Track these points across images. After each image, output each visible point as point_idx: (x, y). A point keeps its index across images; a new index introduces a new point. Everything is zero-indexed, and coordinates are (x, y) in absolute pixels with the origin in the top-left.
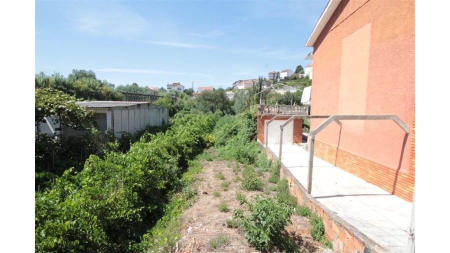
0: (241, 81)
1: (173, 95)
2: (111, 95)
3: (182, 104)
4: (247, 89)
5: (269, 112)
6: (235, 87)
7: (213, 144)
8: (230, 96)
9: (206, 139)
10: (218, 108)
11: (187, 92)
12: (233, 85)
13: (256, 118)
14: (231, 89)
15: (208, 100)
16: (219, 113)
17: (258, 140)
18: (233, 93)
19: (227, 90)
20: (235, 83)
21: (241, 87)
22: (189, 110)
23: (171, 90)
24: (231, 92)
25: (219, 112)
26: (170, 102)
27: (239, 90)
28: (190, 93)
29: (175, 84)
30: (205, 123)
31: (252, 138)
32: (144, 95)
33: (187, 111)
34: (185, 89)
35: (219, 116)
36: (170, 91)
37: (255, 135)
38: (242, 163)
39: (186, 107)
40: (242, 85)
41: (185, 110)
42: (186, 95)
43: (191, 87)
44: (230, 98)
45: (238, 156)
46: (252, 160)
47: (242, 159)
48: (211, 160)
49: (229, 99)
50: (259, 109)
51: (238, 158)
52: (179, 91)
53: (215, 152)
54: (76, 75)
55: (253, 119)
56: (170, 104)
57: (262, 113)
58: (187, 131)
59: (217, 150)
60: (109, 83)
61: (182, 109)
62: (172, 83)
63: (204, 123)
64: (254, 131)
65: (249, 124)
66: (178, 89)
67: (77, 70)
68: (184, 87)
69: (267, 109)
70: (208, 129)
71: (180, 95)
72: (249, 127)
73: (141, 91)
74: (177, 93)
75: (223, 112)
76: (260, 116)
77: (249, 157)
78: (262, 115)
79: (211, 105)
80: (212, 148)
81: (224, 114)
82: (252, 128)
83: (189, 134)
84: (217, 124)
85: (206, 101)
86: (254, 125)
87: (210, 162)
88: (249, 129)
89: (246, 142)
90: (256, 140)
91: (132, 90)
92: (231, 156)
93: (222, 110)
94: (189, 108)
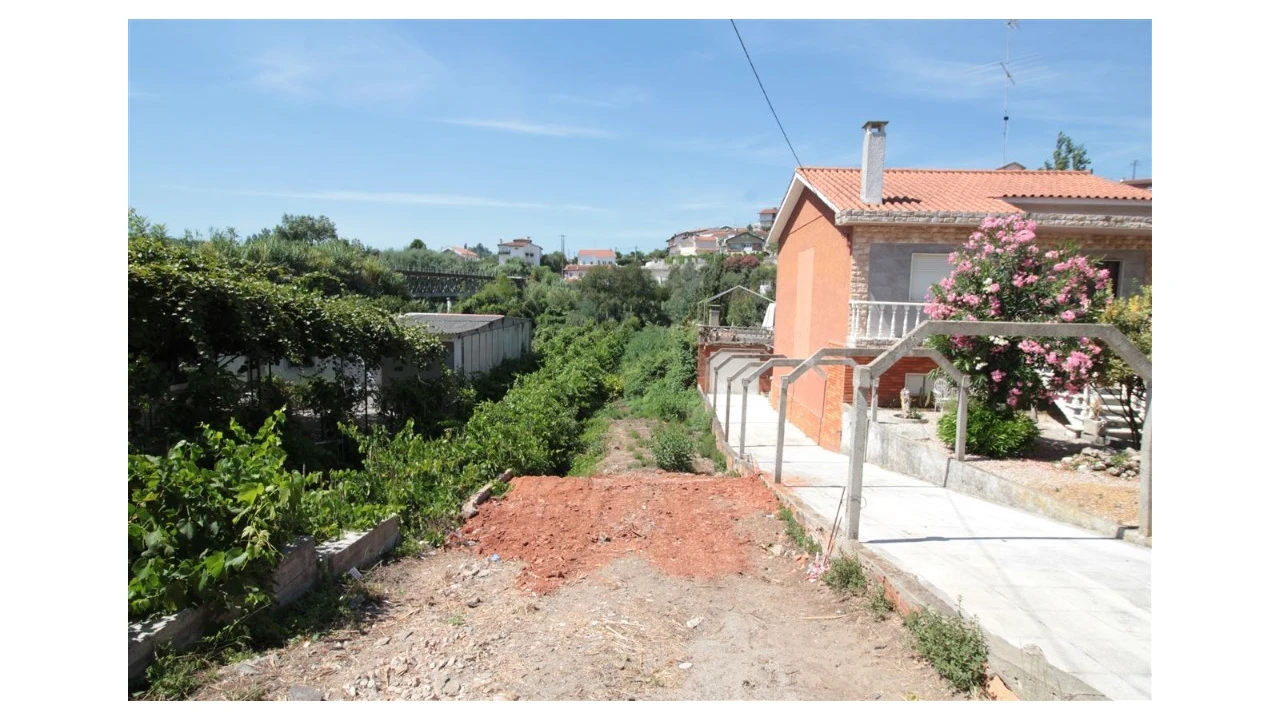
0: (687, 235)
1: (514, 272)
2: (383, 281)
3: (542, 300)
4: (704, 257)
5: (718, 338)
6: (672, 251)
7: (621, 393)
8: (659, 273)
9: (607, 385)
10: (628, 310)
11: (549, 264)
12: (667, 245)
13: (695, 349)
14: (661, 255)
15: (605, 289)
16: (630, 321)
17: (699, 386)
18: (667, 267)
19: (651, 257)
20: (673, 238)
21: (688, 250)
22: (559, 314)
23: (507, 257)
24: (661, 264)
25: (631, 318)
26: (513, 295)
27: (682, 258)
28: (556, 264)
29: (519, 243)
30: (604, 352)
31: (689, 382)
32: (449, 275)
33: (554, 318)
34: (544, 253)
35: (632, 329)
36: (508, 261)
37: (695, 377)
38: (668, 421)
39: (552, 307)
40: (690, 245)
41: (551, 313)
42: (548, 273)
43: (559, 250)
44: (659, 279)
45: (663, 410)
46: (682, 417)
47: (668, 416)
48: (620, 418)
49: (656, 282)
50: (701, 333)
51: (663, 413)
52: (530, 259)
53: (625, 406)
54: (291, 228)
55: (691, 350)
56: (514, 300)
57: (706, 340)
58: (577, 369)
59: (629, 403)
60: (365, 247)
61: (543, 312)
62: (510, 240)
63: (602, 352)
64: (693, 371)
65: (685, 359)
66: (527, 254)
67: (292, 216)
68: (541, 249)
69: (715, 335)
70: (611, 363)
71: (533, 273)
72: (684, 364)
73: (439, 263)
74: (524, 266)
75: (640, 318)
76: (702, 346)
77: (678, 412)
78: (707, 344)
79: (613, 300)
80: (620, 399)
81: (643, 324)
82: (689, 366)
83: (580, 375)
84: (627, 351)
85: (599, 292)
86: (692, 361)
87: (618, 421)
88: (685, 368)
89: (678, 390)
90: (696, 386)
91: (419, 261)
92: (652, 412)
93: (638, 315)
94: (559, 310)
